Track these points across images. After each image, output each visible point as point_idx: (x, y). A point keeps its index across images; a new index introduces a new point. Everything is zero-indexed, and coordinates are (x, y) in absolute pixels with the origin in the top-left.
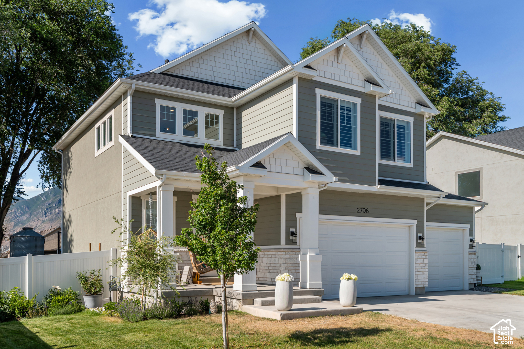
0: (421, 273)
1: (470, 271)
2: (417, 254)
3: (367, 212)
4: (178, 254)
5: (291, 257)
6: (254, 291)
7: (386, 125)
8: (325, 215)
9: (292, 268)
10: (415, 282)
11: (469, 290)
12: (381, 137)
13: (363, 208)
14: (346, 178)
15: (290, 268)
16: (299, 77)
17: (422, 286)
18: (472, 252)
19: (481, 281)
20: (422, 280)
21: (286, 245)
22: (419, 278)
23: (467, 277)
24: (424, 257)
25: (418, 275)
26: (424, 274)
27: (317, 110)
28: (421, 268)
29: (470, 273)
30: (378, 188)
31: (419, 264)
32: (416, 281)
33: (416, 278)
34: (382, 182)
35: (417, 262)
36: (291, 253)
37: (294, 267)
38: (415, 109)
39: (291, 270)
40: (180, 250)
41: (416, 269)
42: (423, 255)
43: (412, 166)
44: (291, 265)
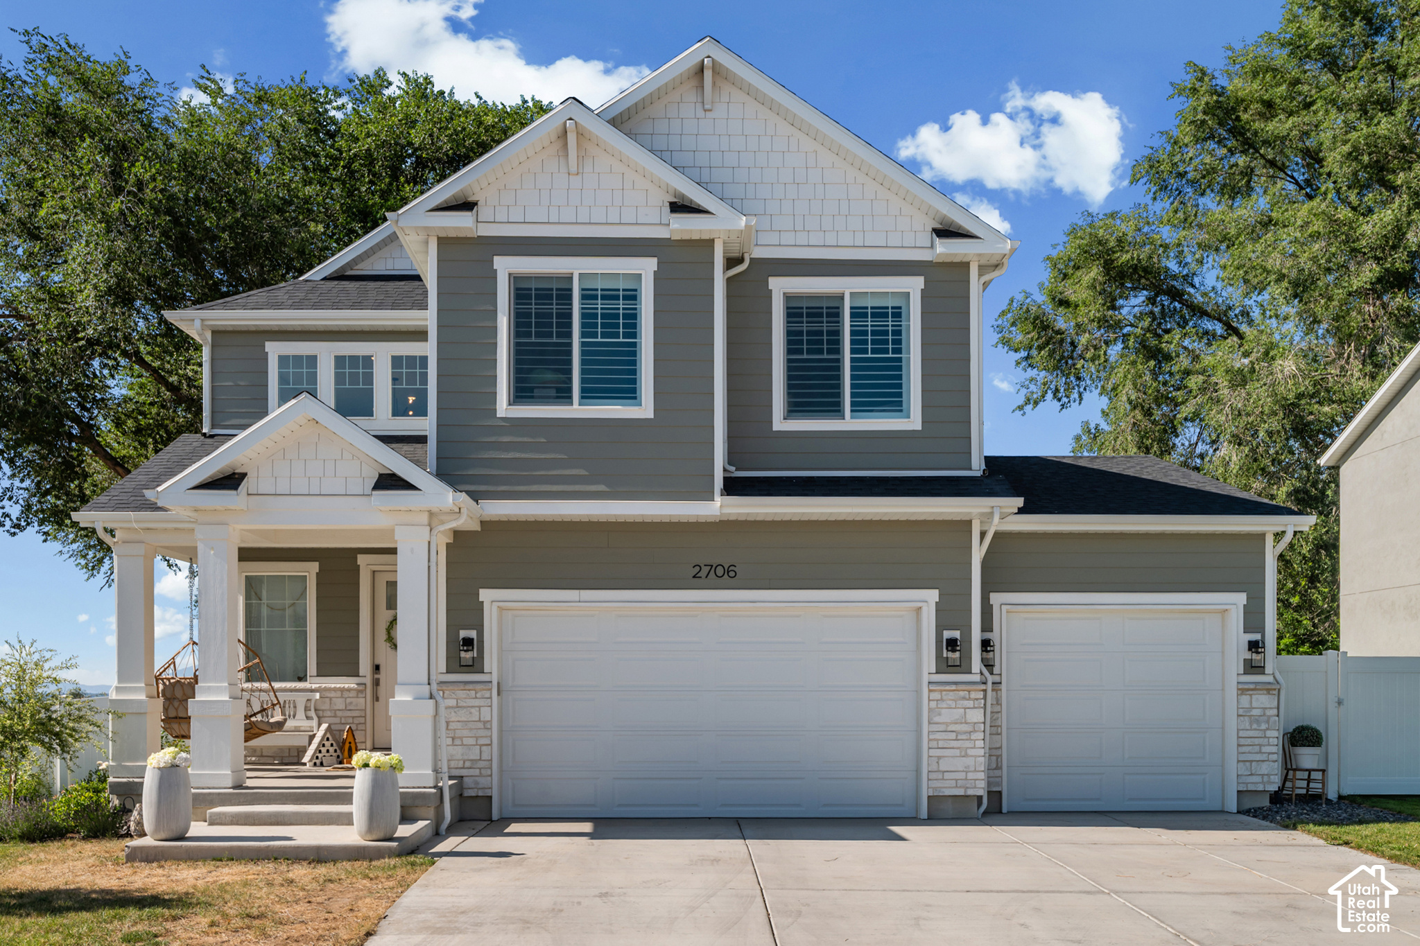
0: (957, 752)
1: (1242, 749)
2: (936, 696)
3: (732, 574)
4: (317, 696)
5: (461, 704)
6: (225, 788)
7: (808, 315)
8: (577, 592)
9: (466, 733)
10: (929, 780)
11: (1239, 812)
12: (789, 351)
13: (715, 562)
14: (602, 488)
15: (458, 733)
16: (439, 238)
17: (961, 792)
18: (1252, 686)
19: (1320, 786)
20: (962, 776)
21: (448, 672)
22: (942, 768)
23: (1232, 769)
24: (970, 704)
25: (939, 758)
26: (966, 756)
27: (500, 315)
28: (953, 736)
29: (1242, 758)
30: (719, 507)
31: (947, 724)
32: (933, 776)
33: (934, 767)
34: (733, 487)
35: (937, 719)
36: (461, 694)
37: (471, 729)
38: (929, 251)
39: (461, 738)
40: (324, 686)
41: (930, 740)
42: (964, 698)
43: (918, 427)
44: (459, 725)
